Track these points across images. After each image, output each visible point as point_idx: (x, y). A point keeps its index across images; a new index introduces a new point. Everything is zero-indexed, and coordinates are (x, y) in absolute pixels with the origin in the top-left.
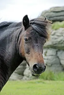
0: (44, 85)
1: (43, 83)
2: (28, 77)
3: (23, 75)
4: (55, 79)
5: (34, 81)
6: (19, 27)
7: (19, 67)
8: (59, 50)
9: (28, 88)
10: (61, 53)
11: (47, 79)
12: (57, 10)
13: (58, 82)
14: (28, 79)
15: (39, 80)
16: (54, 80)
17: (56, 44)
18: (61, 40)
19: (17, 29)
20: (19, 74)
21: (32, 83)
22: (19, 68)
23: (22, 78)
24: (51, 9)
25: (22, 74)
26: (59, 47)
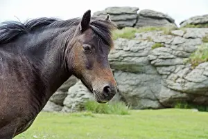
0: (93, 119)
1: (92, 116)
2: (70, 108)
3: (63, 105)
4: (109, 112)
5: (79, 113)
6: (66, 28)
7: (57, 93)
8: (117, 70)
9: (70, 123)
10: (119, 75)
11: (97, 112)
12: (115, 12)
13: (113, 115)
14: (69, 110)
15: (85, 113)
16: (107, 113)
17: (112, 61)
18: (120, 56)
19: (64, 31)
20: (57, 104)
21: (76, 116)
22: (57, 95)
23: (61, 110)
24: (106, 9)
25: (60, 104)
26: (116, 66)
